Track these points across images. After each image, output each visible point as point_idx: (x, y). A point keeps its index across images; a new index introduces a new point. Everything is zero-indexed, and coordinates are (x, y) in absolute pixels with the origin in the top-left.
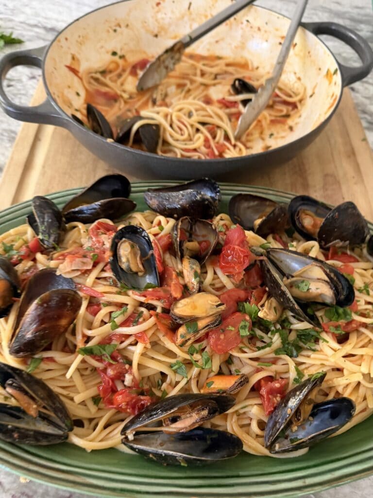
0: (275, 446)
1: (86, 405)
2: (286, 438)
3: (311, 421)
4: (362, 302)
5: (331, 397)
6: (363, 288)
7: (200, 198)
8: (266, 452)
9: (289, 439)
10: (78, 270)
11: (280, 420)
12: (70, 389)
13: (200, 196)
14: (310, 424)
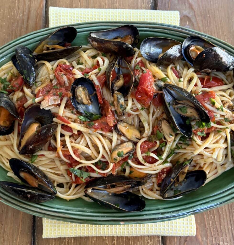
0: (165, 195)
1: (64, 176)
2: (172, 189)
3: (185, 181)
4: (219, 116)
5: (197, 169)
6: (220, 108)
7: (125, 46)
8: (161, 198)
9: (173, 190)
10: (52, 105)
11: (167, 184)
12: (55, 169)
13: (125, 45)
14: (185, 183)
